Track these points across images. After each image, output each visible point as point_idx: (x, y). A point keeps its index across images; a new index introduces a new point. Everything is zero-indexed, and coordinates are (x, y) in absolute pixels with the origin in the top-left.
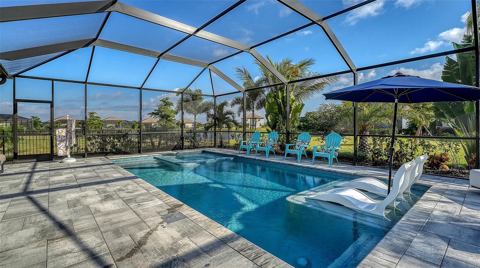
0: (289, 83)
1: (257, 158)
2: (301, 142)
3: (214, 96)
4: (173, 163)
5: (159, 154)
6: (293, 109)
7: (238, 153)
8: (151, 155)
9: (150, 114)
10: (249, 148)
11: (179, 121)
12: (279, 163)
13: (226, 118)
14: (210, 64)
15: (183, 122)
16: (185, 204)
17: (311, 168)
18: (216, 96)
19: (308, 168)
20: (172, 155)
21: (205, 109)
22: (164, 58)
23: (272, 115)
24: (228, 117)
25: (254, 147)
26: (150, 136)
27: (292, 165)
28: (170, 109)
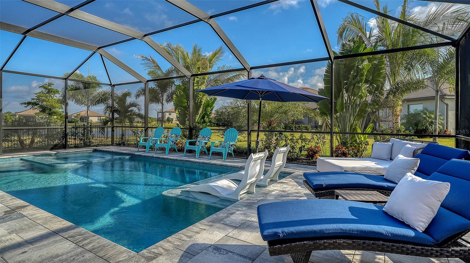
0: (192, 75)
1: (155, 156)
2: (202, 137)
3: (111, 84)
4: (45, 164)
5: (28, 155)
6: (203, 103)
7: (137, 151)
8: (16, 156)
9: (25, 103)
10: (148, 145)
11: (78, 114)
12: (177, 160)
13: (129, 112)
14: (99, 48)
15: (67, 114)
16: (31, 205)
17: (206, 164)
18: (114, 86)
19: (203, 163)
20: (50, 155)
21: (102, 99)
22: (33, 36)
23: (181, 109)
24: (132, 110)
25: (155, 144)
26: (17, 132)
27: (189, 161)
28: (55, 98)
